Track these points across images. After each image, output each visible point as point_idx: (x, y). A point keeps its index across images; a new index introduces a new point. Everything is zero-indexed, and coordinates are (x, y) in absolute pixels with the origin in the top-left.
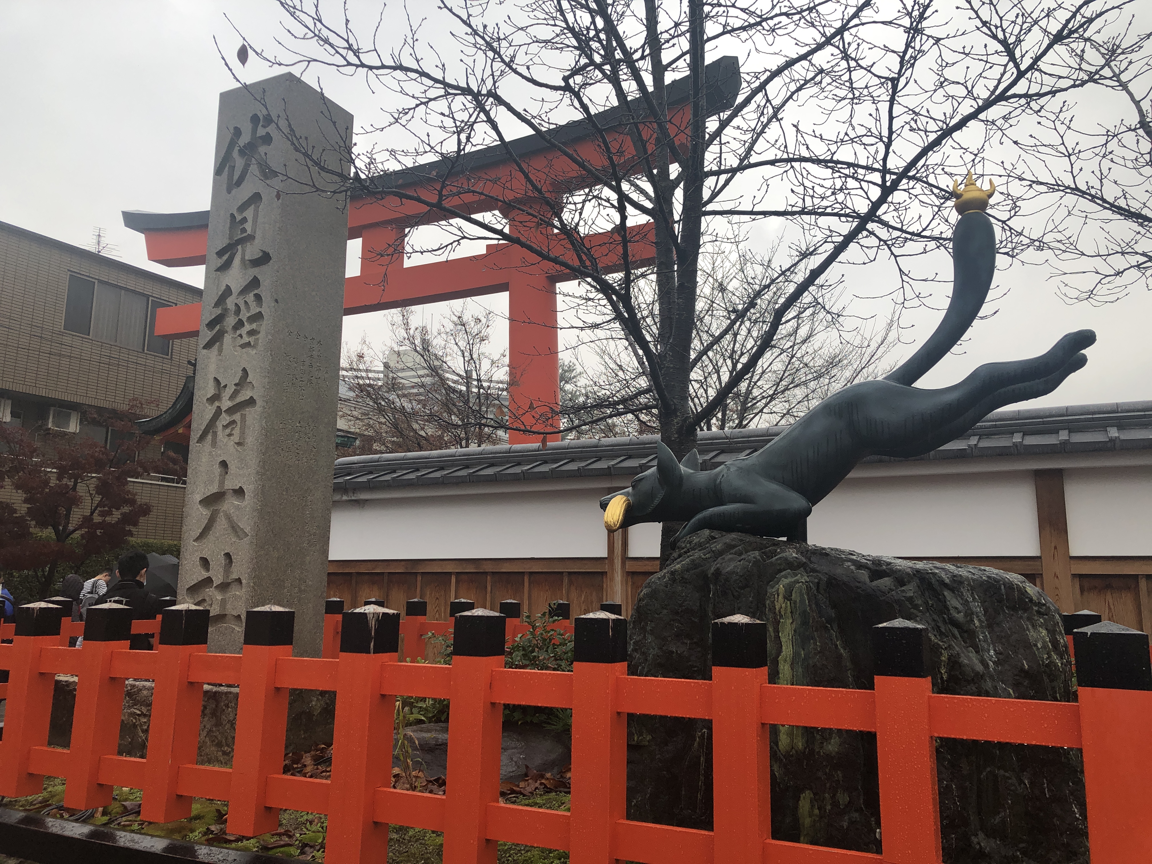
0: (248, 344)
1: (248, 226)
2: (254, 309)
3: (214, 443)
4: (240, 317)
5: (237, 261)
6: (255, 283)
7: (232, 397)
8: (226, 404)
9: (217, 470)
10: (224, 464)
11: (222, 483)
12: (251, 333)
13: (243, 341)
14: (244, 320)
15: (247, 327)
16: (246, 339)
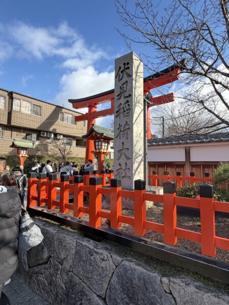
0: (127, 116)
1: (125, 89)
2: (128, 108)
3: (120, 139)
4: (124, 110)
5: (122, 97)
6: (128, 101)
7: (124, 128)
8: (122, 130)
9: (121, 144)
10: (123, 143)
11: (123, 147)
12: (127, 113)
13: (125, 115)
14: (126, 110)
15: (126, 112)
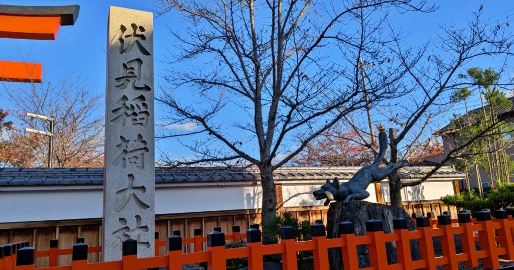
0: (141, 124)
2: (143, 109)
3: (124, 166)
4: (135, 111)
5: (130, 85)
6: (142, 98)
9: (127, 178)
10: (130, 176)
11: (131, 184)
12: (141, 119)
13: (137, 122)
14: (137, 113)
16: (139, 121)
